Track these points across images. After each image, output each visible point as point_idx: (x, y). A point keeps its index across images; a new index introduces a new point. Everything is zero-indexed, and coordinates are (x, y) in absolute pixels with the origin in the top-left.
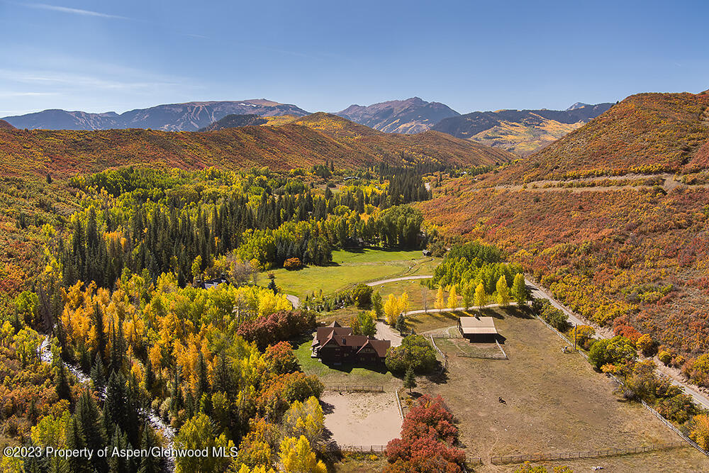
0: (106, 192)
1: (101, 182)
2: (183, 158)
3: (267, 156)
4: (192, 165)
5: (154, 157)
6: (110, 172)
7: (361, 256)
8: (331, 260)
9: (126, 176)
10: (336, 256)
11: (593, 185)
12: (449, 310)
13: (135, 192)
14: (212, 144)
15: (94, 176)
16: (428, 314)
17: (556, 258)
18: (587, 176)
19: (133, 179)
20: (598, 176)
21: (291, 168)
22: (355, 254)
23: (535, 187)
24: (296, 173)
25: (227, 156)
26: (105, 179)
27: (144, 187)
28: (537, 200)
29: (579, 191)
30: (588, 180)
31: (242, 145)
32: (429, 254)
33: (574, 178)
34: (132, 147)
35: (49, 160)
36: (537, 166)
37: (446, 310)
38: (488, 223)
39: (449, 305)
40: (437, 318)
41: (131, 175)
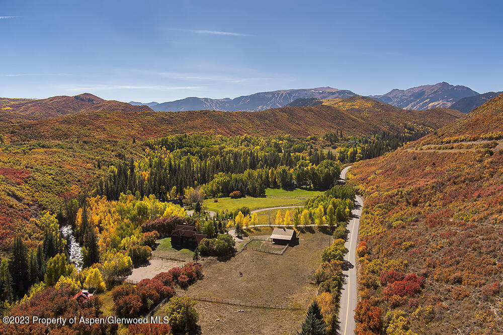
0: (165, 149)
1: (164, 143)
2: (229, 129)
3: (293, 127)
6: (171, 138)
9: (181, 139)
10: (268, 191)
11: (452, 148)
12: (285, 226)
13: (182, 149)
15: (160, 139)
18: (455, 141)
19: (185, 142)
20: (461, 141)
21: (309, 135)
24: (311, 139)
25: (264, 127)
26: (167, 141)
27: (190, 146)
30: (455, 145)
31: (277, 120)
33: (447, 142)
35: (142, 130)
37: (282, 225)
39: (285, 223)
41: (184, 139)
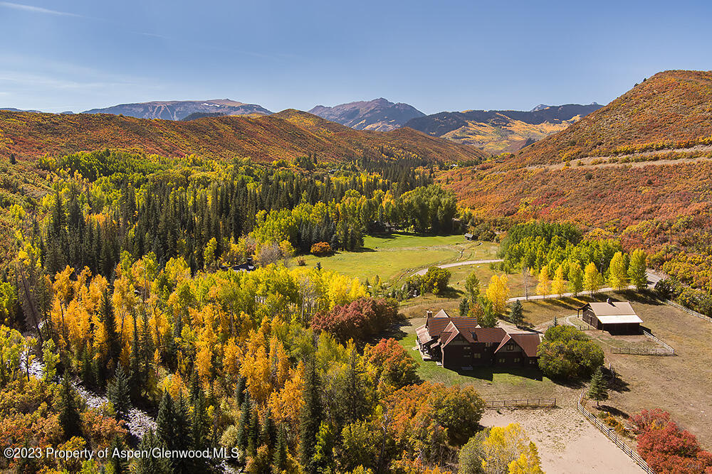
0: (80, 176)
1: (74, 165)
3: (247, 147)
4: (171, 153)
5: (129, 143)
6: (84, 156)
7: (393, 242)
8: (363, 245)
9: (102, 159)
11: (657, 159)
12: (554, 296)
13: (113, 177)
14: (188, 133)
15: (65, 158)
16: (531, 301)
17: (649, 235)
18: (644, 150)
19: (110, 163)
20: (657, 149)
21: (273, 160)
22: (386, 240)
23: (580, 164)
24: (279, 165)
25: (206, 145)
26: (78, 161)
27: (123, 171)
28: (590, 177)
29: (641, 165)
30: (647, 154)
31: (220, 135)
32: (475, 238)
33: (627, 152)
34: (103, 132)
35: (12, 142)
36: (573, 143)
37: (551, 296)
38: (535, 203)
39: (555, 290)
40: (543, 306)
41: (108, 159)
